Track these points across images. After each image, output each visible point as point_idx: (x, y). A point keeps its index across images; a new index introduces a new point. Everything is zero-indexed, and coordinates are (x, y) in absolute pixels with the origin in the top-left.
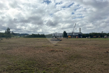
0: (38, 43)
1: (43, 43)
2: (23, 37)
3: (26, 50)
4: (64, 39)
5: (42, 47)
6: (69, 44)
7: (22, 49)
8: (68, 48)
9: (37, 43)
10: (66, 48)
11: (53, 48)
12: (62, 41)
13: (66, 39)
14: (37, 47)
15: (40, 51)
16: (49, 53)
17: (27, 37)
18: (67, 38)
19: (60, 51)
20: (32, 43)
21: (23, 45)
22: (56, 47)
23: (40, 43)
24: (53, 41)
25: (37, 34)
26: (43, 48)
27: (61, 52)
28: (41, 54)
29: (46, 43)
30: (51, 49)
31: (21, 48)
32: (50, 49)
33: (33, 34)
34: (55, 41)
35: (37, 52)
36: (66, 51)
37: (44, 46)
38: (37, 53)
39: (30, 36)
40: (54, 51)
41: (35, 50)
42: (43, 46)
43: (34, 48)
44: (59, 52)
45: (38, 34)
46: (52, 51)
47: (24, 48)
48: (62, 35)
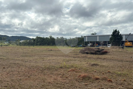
0: (51, 58)
1: (62, 58)
2: (16, 43)
3: (24, 75)
4: (114, 50)
5: (61, 68)
6: (127, 61)
7: (14, 73)
8: (125, 72)
9: (48, 58)
10: (119, 73)
11: (86, 71)
12: (110, 55)
13: (120, 50)
14: (49, 69)
15: (55, 77)
16: (77, 84)
17: (25, 44)
18: (123, 48)
19: (105, 79)
20: (37, 59)
21: (17, 62)
22: (95, 68)
23: (54, 58)
24: (87, 53)
25: (47, 38)
26: (62, 70)
27: (106, 83)
28: (57, 84)
29: (71, 58)
30: (83, 74)
31: (13, 69)
32: (80, 74)
33: (38, 38)
34: (92, 55)
35: (49, 81)
36: (120, 78)
37: (66, 67)
38: (49, 83)
39: (32, 41)
40: (89, 78)
41: (45, 75)
42: (62, 66)
43: (42, 70)
44: (102, 83)
45: (51, 37)
46: (84, 78)
47: (19, 70)
48: (109, 40)
